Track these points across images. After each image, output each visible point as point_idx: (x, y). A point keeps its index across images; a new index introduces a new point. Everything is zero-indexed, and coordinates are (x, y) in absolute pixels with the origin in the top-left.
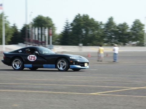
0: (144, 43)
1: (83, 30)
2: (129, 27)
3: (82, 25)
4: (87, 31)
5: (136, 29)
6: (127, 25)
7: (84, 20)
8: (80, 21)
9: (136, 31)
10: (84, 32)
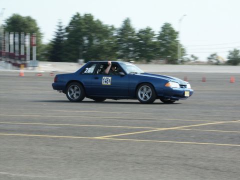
0: (177, 59)
1: (85, 38)
2: (155, 35)
3: (84, 30)
4: (91, 39)
5: (165, 37)
6: (152, 31)
7: (86, 23)
8: (81, 24)
9: (166, 41)
10: (87, 41)
